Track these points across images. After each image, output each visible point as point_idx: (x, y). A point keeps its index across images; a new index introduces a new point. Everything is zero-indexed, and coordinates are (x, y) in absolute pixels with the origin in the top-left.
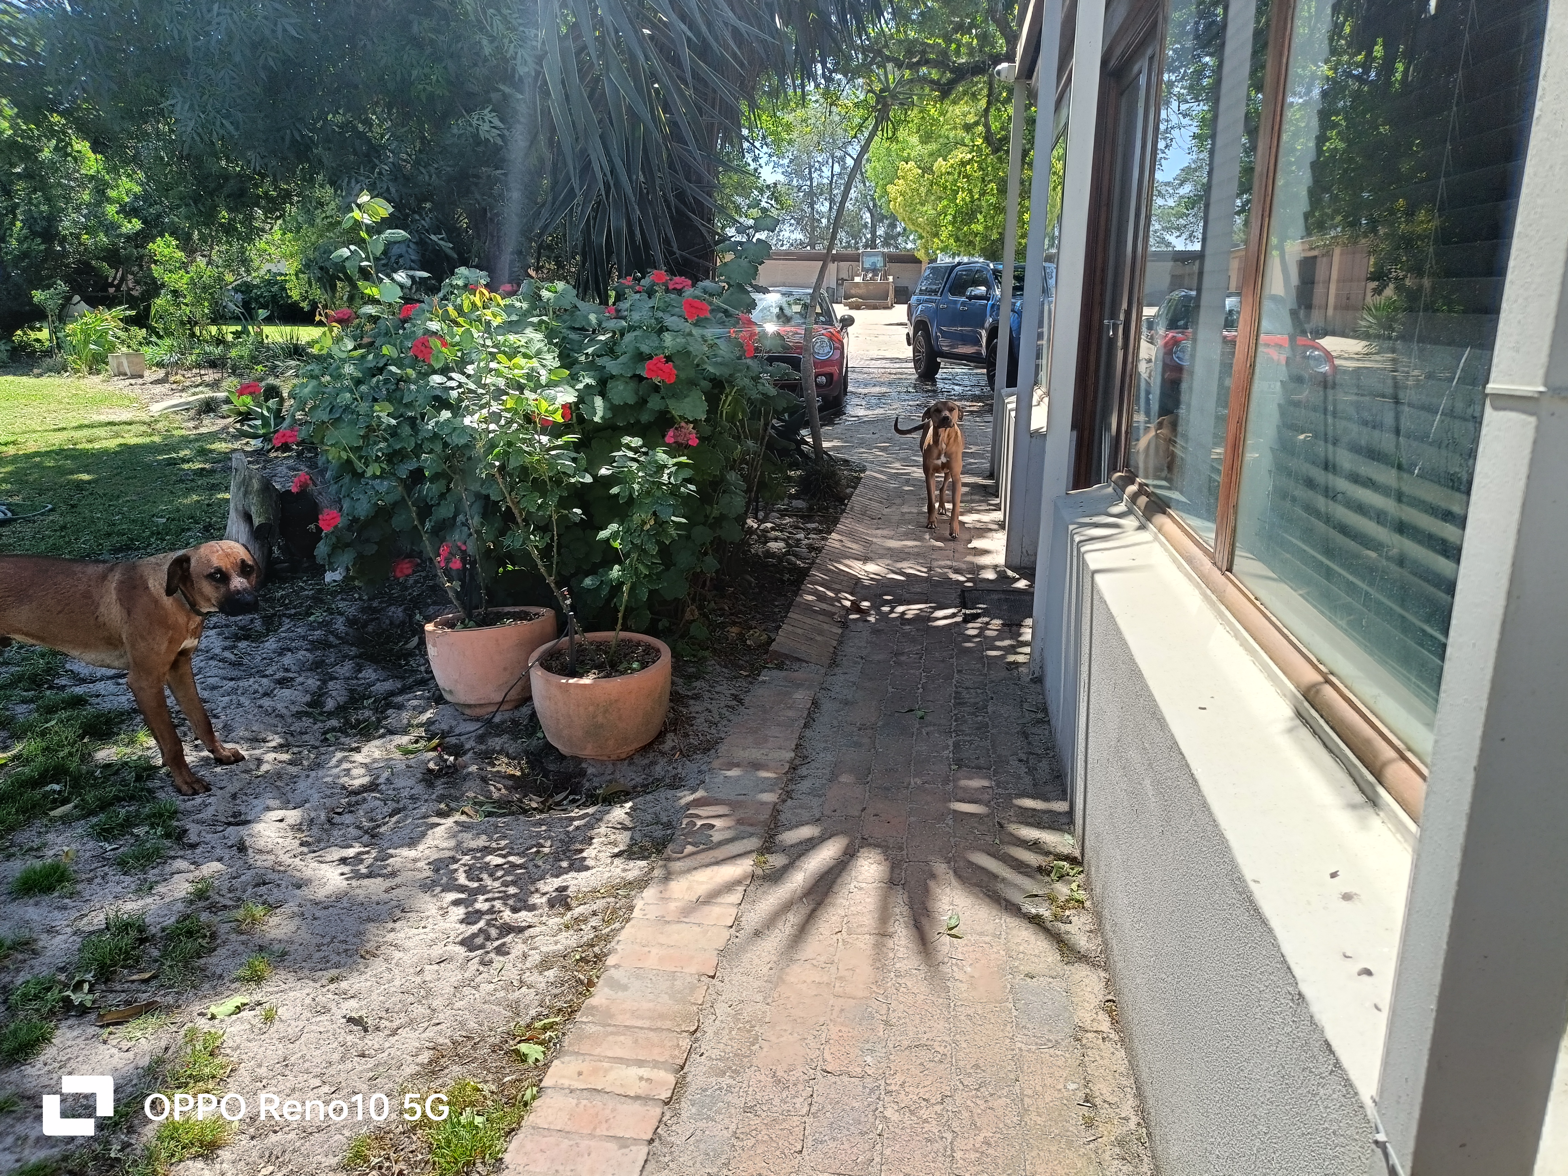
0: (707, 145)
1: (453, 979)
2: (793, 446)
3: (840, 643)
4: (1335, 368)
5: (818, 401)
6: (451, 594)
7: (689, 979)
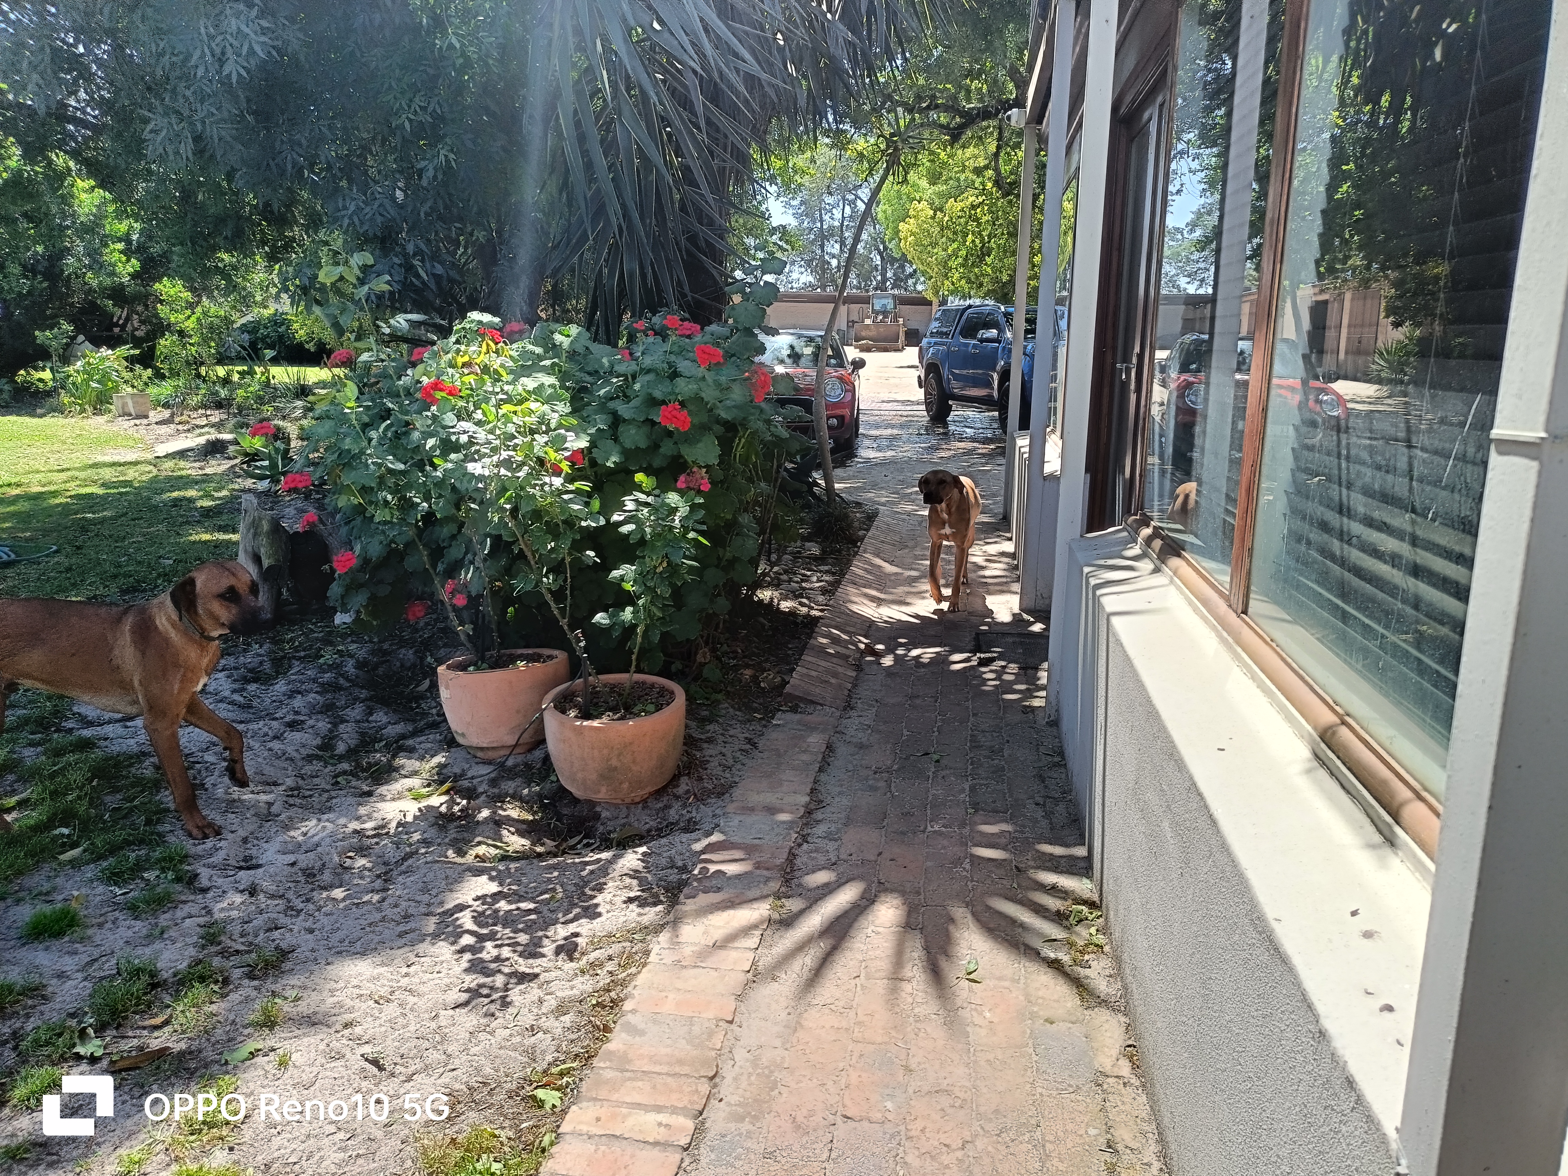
0: (718, 186)
1: (468, 1025)
2: (805, 488)
3: (855, 686)
4: (1349, 412)
5: (829, 444)
6: (463, 637)
7: (707, 1024)
